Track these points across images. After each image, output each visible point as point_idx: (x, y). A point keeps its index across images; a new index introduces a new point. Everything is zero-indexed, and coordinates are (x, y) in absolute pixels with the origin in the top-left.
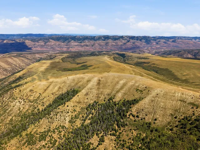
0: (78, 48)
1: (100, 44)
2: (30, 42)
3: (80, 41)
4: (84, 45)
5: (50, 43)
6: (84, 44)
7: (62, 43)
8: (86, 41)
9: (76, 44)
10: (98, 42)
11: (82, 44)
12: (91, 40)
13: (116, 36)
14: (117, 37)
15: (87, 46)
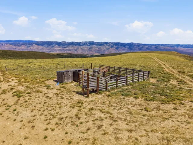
1: (84, 49)
3: (65, 46)
6: (68, 48)
7: (45, 48)
8: (71, 46)
9: (60, 49)
12: (76, 46)
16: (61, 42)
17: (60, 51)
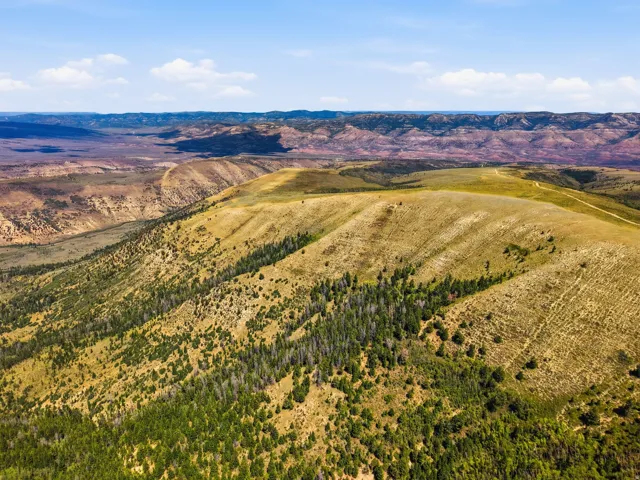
0: (428, 151)
1: (511, 140)
2: (293, 130)
3: (439, 129)
4: (453, 143)
5: (344, 136)
6: (453, 138)
7: (381, 136)
8: (462, 130)
9: (426, 139)
10: (503, 133)
11: (445, 139)
12: (479, 128)
13: (580, 114)
14: (584, 119)
15: (460, 145)
16: (428, 116)
17: (427, 147)
